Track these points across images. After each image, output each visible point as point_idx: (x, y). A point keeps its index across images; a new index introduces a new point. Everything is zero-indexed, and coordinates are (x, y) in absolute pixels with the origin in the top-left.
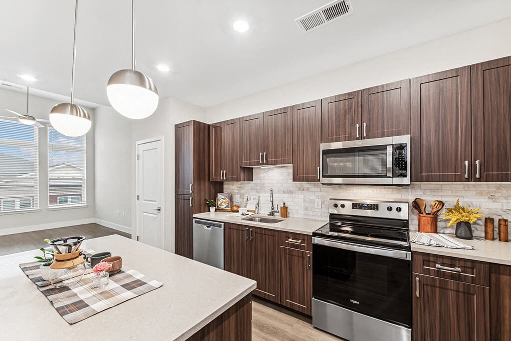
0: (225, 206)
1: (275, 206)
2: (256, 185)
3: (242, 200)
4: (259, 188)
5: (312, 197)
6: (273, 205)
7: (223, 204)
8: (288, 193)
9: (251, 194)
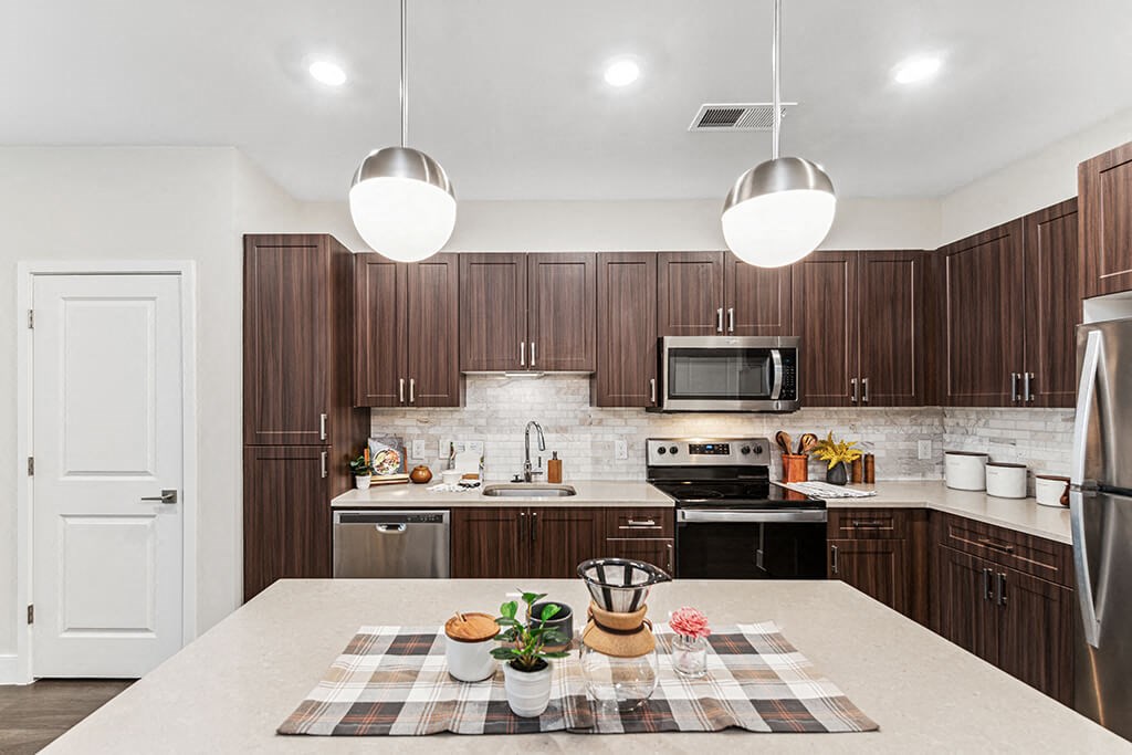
0: (392, 469)
1: (534, 461)
2: (476, 414)
3: (432, 453)
4: (482, 422)
5: (610, 437)
6: (528, 458)
7: (386, 465)
8: (557, 432)
9: (461, 436)
